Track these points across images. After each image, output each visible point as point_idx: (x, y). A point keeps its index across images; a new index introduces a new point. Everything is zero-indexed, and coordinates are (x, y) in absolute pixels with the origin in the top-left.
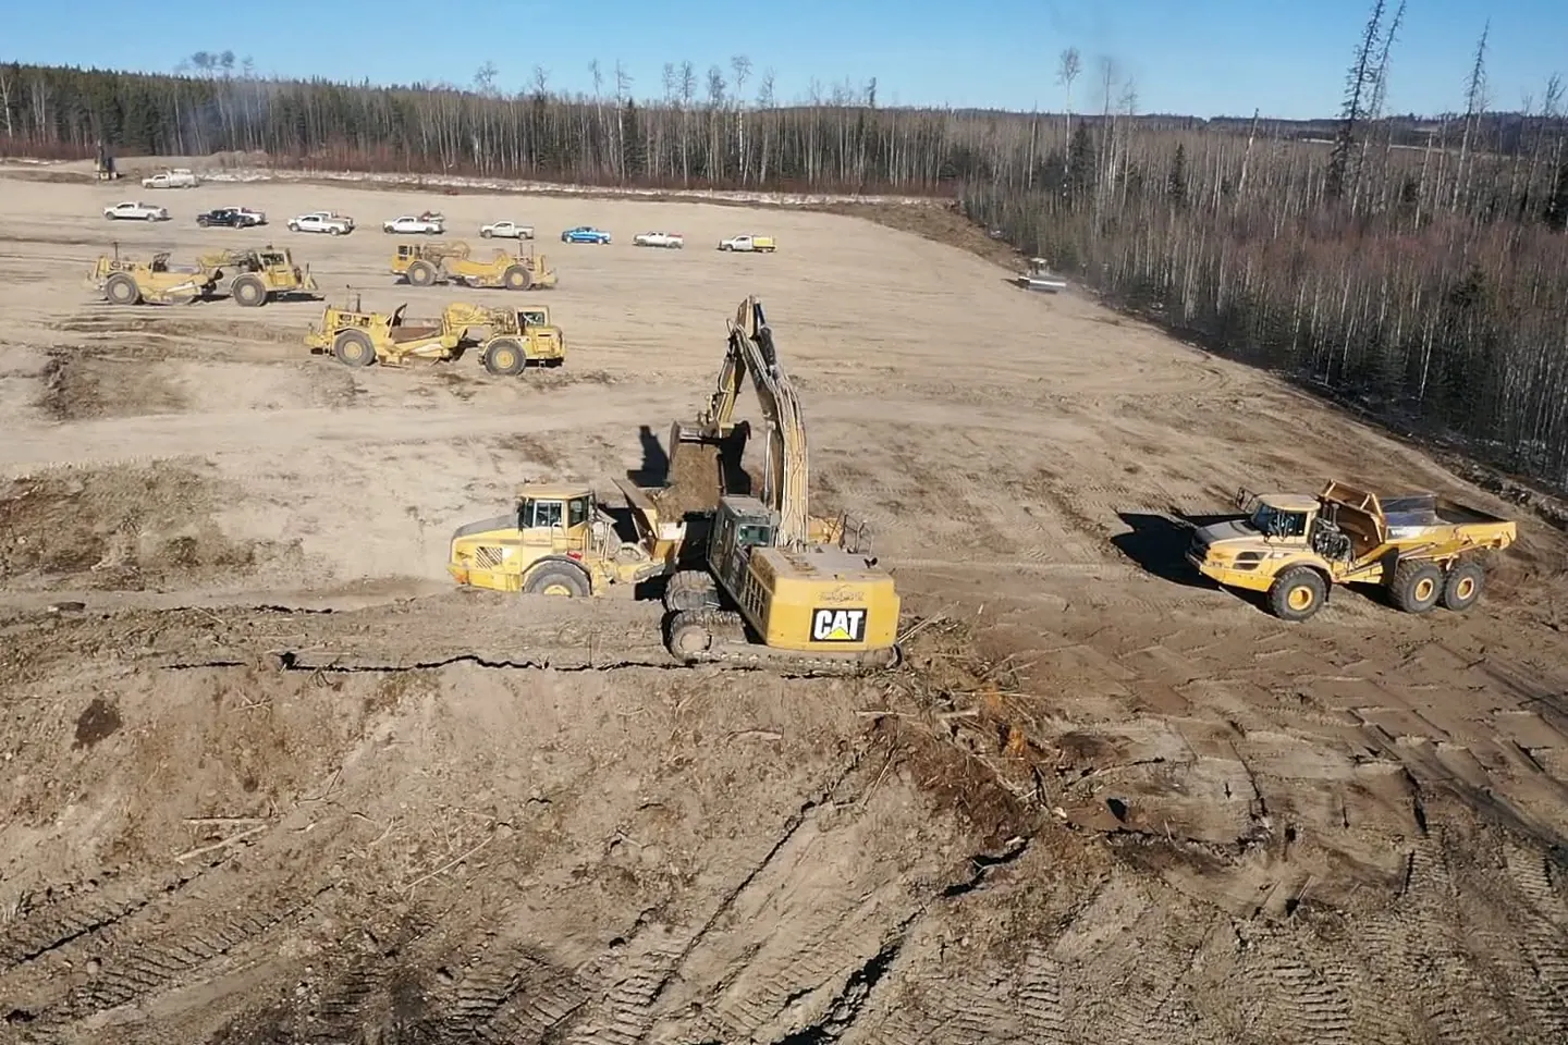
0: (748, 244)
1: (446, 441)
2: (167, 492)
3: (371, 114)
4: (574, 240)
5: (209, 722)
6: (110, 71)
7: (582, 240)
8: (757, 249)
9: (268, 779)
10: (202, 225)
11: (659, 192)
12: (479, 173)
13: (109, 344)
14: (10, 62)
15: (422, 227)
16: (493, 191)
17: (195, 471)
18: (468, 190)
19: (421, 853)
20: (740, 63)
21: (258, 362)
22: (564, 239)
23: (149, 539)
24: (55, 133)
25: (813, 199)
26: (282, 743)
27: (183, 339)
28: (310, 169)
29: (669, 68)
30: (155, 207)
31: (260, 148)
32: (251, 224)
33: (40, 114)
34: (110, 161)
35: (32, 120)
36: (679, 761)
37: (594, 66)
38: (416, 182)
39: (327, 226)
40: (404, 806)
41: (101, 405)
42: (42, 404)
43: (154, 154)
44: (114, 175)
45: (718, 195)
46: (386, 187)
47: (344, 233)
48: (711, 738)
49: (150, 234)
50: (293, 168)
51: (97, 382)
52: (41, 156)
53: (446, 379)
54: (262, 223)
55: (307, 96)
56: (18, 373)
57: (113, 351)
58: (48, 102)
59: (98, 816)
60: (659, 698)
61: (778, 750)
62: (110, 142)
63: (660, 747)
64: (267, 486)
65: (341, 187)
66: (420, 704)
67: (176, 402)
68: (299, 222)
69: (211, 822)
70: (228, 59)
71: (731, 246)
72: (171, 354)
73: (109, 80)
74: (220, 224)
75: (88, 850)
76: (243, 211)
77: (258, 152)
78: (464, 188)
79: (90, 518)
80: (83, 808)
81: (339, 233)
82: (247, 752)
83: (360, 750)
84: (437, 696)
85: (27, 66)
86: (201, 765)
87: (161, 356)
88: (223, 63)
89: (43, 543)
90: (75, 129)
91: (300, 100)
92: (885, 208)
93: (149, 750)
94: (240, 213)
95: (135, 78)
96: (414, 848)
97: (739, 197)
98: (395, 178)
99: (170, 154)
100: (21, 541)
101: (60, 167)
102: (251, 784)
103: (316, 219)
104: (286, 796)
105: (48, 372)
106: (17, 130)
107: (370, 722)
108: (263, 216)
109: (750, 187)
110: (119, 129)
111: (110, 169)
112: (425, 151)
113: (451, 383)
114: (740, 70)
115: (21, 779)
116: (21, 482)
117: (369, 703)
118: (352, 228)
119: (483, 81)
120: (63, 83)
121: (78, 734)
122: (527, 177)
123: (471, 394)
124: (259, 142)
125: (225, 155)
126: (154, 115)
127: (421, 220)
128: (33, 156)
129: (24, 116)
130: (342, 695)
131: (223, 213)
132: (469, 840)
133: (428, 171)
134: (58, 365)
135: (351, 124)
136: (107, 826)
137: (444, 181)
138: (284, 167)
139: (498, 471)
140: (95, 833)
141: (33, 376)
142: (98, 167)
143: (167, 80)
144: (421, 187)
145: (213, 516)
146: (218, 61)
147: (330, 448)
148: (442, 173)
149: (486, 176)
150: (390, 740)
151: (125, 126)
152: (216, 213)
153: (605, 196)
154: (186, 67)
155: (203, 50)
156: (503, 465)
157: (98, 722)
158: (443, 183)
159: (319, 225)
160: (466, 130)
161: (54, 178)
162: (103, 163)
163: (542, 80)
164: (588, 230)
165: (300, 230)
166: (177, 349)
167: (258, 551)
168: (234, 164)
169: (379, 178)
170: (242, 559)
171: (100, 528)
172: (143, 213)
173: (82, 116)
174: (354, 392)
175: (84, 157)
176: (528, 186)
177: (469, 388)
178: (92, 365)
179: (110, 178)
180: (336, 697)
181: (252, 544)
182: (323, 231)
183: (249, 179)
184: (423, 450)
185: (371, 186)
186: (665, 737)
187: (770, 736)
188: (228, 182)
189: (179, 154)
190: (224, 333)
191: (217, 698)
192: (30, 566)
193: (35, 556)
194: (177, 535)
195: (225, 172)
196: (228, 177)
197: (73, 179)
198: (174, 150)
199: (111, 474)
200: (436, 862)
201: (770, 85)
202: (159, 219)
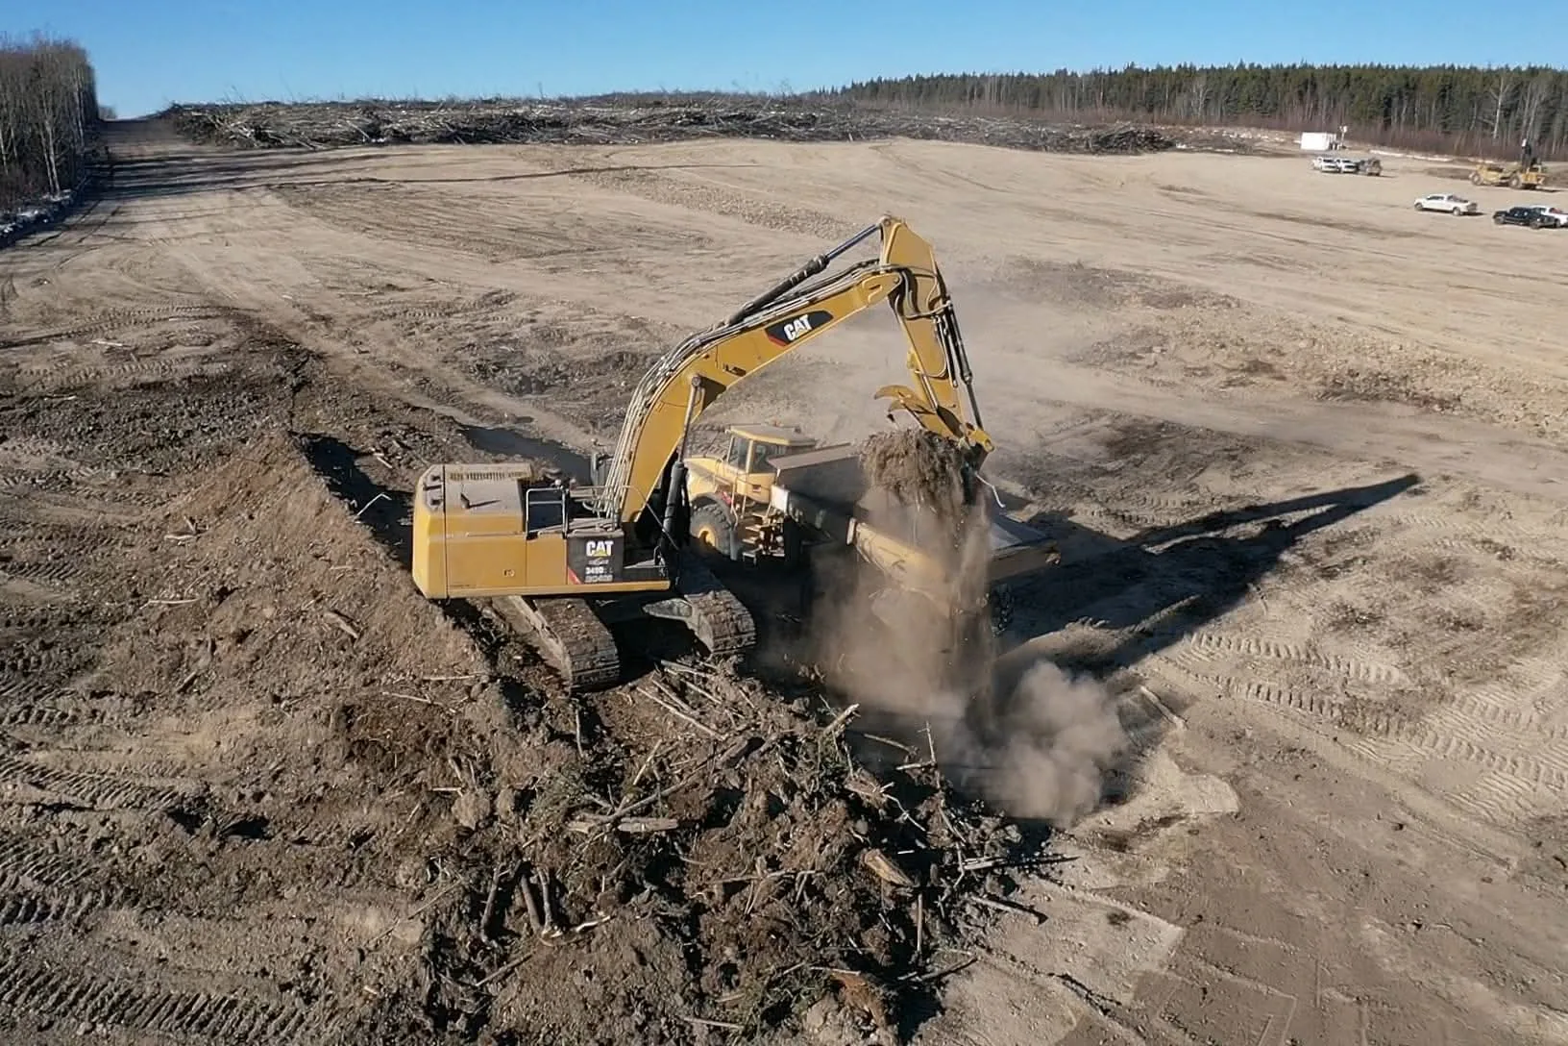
10: (1498, 222)
30: (1465, 201)
33: (1529, 115)
35: (1519, 122)
49: (1449, 227)
106: (1503, 131)
129: (1514, 118)
131: (1523, 211)
152: (1514, 210)
172: (1450, 207)
202: (1465, 214)
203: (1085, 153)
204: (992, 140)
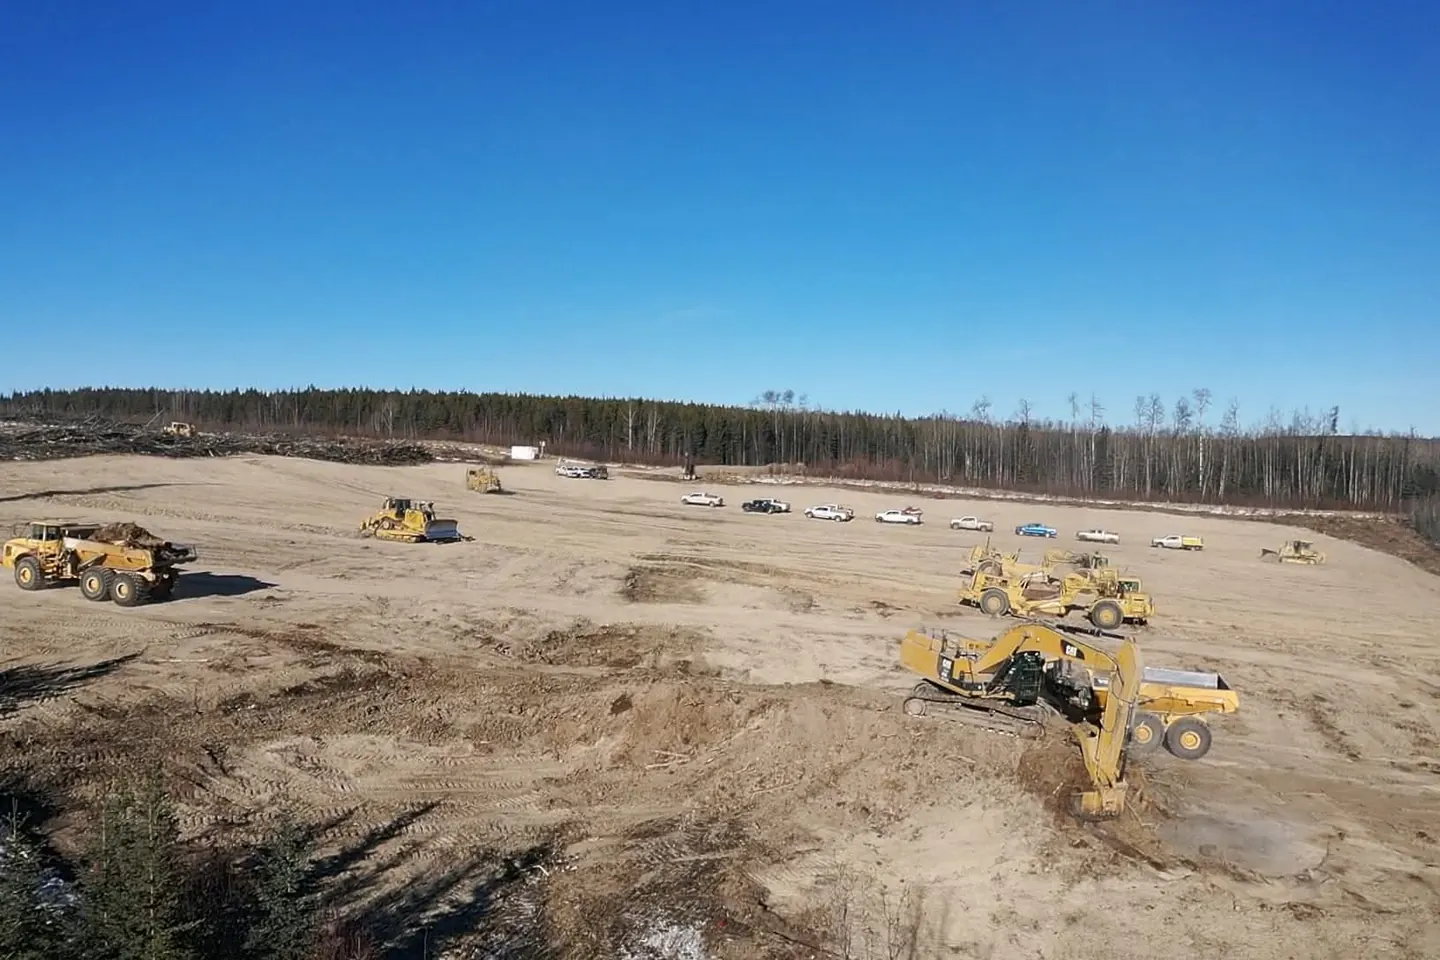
0: (1179, 542)
1: (861, 636)
2: (681, 641)
3: (889, 437)
4: (1025, 533)
5: (672, 709)
6: (703, 405)
7: (1031, 534)
8: (1186, 548)
9: (695, 740)
10: (746, 510)
11: (1119, 503)
12: (967, 484)
13: (666, 567)
14: (636, 397)
15: (905, 518)
16: (975, 497)
17: (700, 632)
18: (952, 496)
19: (761, 782)
20: (1201, 395)
21: (754, 585)
22: (1017, 533)
23: (665, 659)
24: (659, 447)
25: (1265, 512)
26: (705, 724)
27: (709, 568)
28: (834, 477)
29: (1140, 400)
30: (716, 497)
31: (801, 461)
32: (780, 511)
33: (651, 433)
34: (692, 467)
35: (645, 438)
36: (911, 764)
37: (1073, 398)
38: (914, 489)
39: (833, 515)
40: (758, 759)
41: (654, 596)
42: (621, 592)
43: (724, 464)
44: (694, 477)
45: (1172, 506)
46: (888, 491)
47: (846, 520)
48: (934, 755)
49: (710, 514)
50: (823, 476)
51: (654, 585)
52: (648, 463)
53: (875, 605)
54: (787, 511)
55: (841, 423)
56: (611, 577)
57: (666, 571)
58: (658, 425)
59: (613, 744)
60: (908, 731)
61: (972, 768)
62: (695, 454)
63: (902, 755)
64: (739, 644)
65: (853, 490)
66: (777, 714)
67: (697, 599)
68: (813, 511)
69: (664, 753)
70: (789, 396)
71: (1161, 543)
72: (701, 575)
73: (701, 410)
74: (757, 510)
75: (607, 757)
76: (775, 501)
77: (799, 464)
78: (951, 494)
79: (636, 646)
80: (608, 739)
81: (841, 520)
82: (688, 726)
83: (743, 731)
84: (786, 711)
85: (647, 401)
86: (665, 728)
87: (695, 576)
88: (784, 399)
89: (610, 654)
90: (672, 446)
91: (835, 427)
92: (1332, 521)
93: (643, 718)
94: (772, 503)
95: (720, 410)
96: (758, 779)
97: (1193, 508)
98: (897, 485)
99: (736, 464)
100: (599, 651)
101: (659, 471)
102: (686, 741)
103: (826, 509)
104: (703, 748)
105: (628, 578)
106: (635, 444)
107: (750, 720)
108: (788, 506)
109: (1207, 501)
110: (703, 445)
111: (692, 472)
112: (926, 465)
113: (878, 607)
114: (1201, 401)
115: (583, 726)
116: (604, 627)
117: (752, 711)
118: (852, 518)
119: (979, 412)
120: (670, 413)
121: (612, 709)
122: (1007, 488)
123: (889, 615)
124: (802, 456)
125: (775, 466)
126: (728, 436)
127: (904, 513)
128: (642, 463)
129: (641, 435)
130: (739, 706)
131: (761, 502)
132: (787, 781)
133: (926, 481)
134: (634, 574)
135: (872, 445)
136: (618, 749)
137: (936, 489)
138: (815, 476)
139: (889, 654)
140: (611, 750)
141: (620, 579)
142: (684, 471)
143: (740, 411)
144: (917, 492)
145: (704, 654)
146: (781, 398)
147: (784, 631)
148: (936, 483)
149: (972, 486)
150: (758, 728)
151: (707, 443)
152: (755, 502)
153: (1069, 504)
154: (758, 402)
155: (771, 390)
156: (892, 652)
157: (622, 704)
158: (935, 490)
159: (828, 514)
160: (960, 449)
161: (655, 478)
162: (688, 469)
163: (1026, 411)
164: (1037, 525)
165: (813, 517)
166: (705, 573)
167: (724, 671)
168: (779, 472)
169: (885, 485)
170: (714, 673)
171: (640, 650)
172: (707, 501)
173: (679, 436)
174: (811, 605)
175: (676, 465)
176: (1005, 495)
177: (890, 611)
178: (655, 577)
179: (691, 479)
180: (736, 707)
181: (721, 667)
182: (830, 518)
183: (787, 482)
184: (842, 639)
185: (876, 490)
186: (905, 751)
187: (969, 760)
188: (772, 484)
189: (742, 464)
190: (737, 567)
191: (678, 699)
192: (601, 663)
193: (605, 660)
194: (682, 659)
195: (771, 477)
196: (772, 481)
197: (666, 478)
198: (739, 461)
199: (652, 629)
200: (767, 787)
201: (1234, 413)
202: (717, 505)
203: (377, 464)
204: (315, 454)
